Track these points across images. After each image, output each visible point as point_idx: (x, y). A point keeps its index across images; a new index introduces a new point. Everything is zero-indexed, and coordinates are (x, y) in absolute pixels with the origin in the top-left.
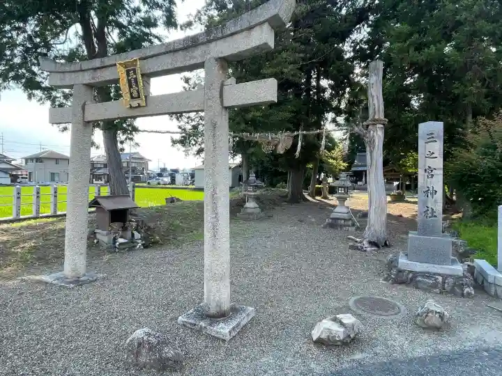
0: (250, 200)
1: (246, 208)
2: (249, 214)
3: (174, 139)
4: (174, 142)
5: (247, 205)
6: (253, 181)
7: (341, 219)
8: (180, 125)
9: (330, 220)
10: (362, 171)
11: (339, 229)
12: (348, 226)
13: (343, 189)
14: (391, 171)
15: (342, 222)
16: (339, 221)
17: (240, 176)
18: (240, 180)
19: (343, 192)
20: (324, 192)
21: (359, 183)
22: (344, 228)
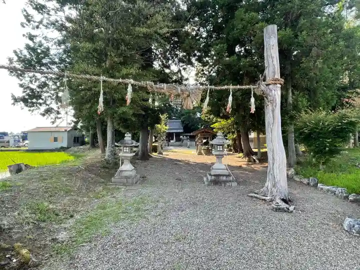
0: (126, 162)
1: (122, 171)
2: (127, 177)
3: (16, 96)
4: (16, 100)
5: (123, 168)
7: (223, 175)
8: (21, 83)
9: (213, 177)
10: (173, 133)
11: (223, 185)
12: (230, 181)
13: (221, 147)
14: (203, 132)
15: (224, 178)
16: (221, 178)
17: (75, 138)
18: (74, 141)
19: (221, 149)
20: (159, 149)
21: (172, 141)
22: (228, 184)
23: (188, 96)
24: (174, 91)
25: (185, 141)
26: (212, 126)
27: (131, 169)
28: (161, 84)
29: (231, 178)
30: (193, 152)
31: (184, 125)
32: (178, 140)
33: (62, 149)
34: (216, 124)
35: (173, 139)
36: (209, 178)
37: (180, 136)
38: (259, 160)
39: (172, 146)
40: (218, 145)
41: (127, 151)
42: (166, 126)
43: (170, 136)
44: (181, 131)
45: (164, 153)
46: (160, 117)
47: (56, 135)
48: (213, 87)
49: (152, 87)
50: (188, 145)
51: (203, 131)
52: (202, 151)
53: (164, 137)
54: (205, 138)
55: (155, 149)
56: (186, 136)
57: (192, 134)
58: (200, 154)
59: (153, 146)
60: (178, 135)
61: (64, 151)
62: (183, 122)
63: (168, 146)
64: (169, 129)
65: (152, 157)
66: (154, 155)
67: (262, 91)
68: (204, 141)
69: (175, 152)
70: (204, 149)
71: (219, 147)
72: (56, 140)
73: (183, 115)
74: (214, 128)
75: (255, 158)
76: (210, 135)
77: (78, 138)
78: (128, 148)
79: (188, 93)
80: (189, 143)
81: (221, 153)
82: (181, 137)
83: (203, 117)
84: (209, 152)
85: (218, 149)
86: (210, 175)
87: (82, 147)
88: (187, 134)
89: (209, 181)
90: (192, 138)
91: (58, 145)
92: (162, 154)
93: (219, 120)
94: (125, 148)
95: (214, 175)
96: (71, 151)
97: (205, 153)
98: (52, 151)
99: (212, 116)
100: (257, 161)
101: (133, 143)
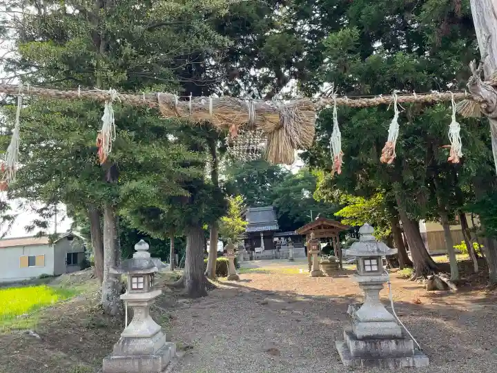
0: (138, 314)
1: (128, 339)
2: (142, 356)
5: (131, 329)
6: (146, 264)
7: (388, 338)
9: (362, 345)
10: (258, 233)
11: (391, 365)
12: (409, 354)
13: (374, 262)
14: (319, 227)
15: (392, 346)
16: (384, 344)
17: (69, 255)
18: (69, 262)
19: (375, 268)
20: (231, 268)
21: (257, 250)
22: (404, 363)
23: (279, 127)
24: (238, 114)
25: (283, 249)
26: (336, 214)
27: (149, 333)
28: (197, 98)
29: (410, 346)
30: (301, 271)
31: (279, 216)
32: (270, 246)
33: (45, 279)
34: (345, 209)
35: (259, 246)
36: (352, 345)
37: (272, 239)
38: (457, 284)
39: (258, 258)
40: (365, 258)
41: (141, 286)
42: (244, 219)
43: (252, 240)
44: (275, 228)
45: (242, 277)
46: (226, 202)
47: (32, 252)
48: (346, 100)
49: (172, 106)
50: (291, 256)
51: (320, 224)
52: (322, 269)
53: (242, 243)
54: (323, 240)
55: (222, 270)
56: (286, 237)
57: (296, 232)
58: (317, 274)
59: (218, 262)
60: (269, 235)
61: (47, 283)
62: (276, 210)
63: (251, 259)
64: (249, 226)
65: (215, 287)
66: (221, 282)
67: (485, 101)
68: (324, 245)
69: (264, 272)
70: (323, 263)
71: (367, 262)
72: (31, 261)
73: (276, 196)
74: (343, 218)
75: (445, 280)
76: (334, 233)
77: (75, 255)
78: (141, 280)
79: (276, 119)
80: (292, 251)
81: (376, 278)
82: (276, 239)
83: (318, 195)
84: (335, 270)
85: (368, 269)
86: (353, 337)
87: (80, 273)
88: (286, 234)
89: (352, 354)
90: (298, 240)
91: (37, 271)
92: (237, 279)
93: (351, 199)
94: (135, 280)
95: (365, 339)
96: (59, 282)
97: (327, 271)
98: (24, 284)
99: (336, 193)
100: (454, 288)
101: (153, 266)
